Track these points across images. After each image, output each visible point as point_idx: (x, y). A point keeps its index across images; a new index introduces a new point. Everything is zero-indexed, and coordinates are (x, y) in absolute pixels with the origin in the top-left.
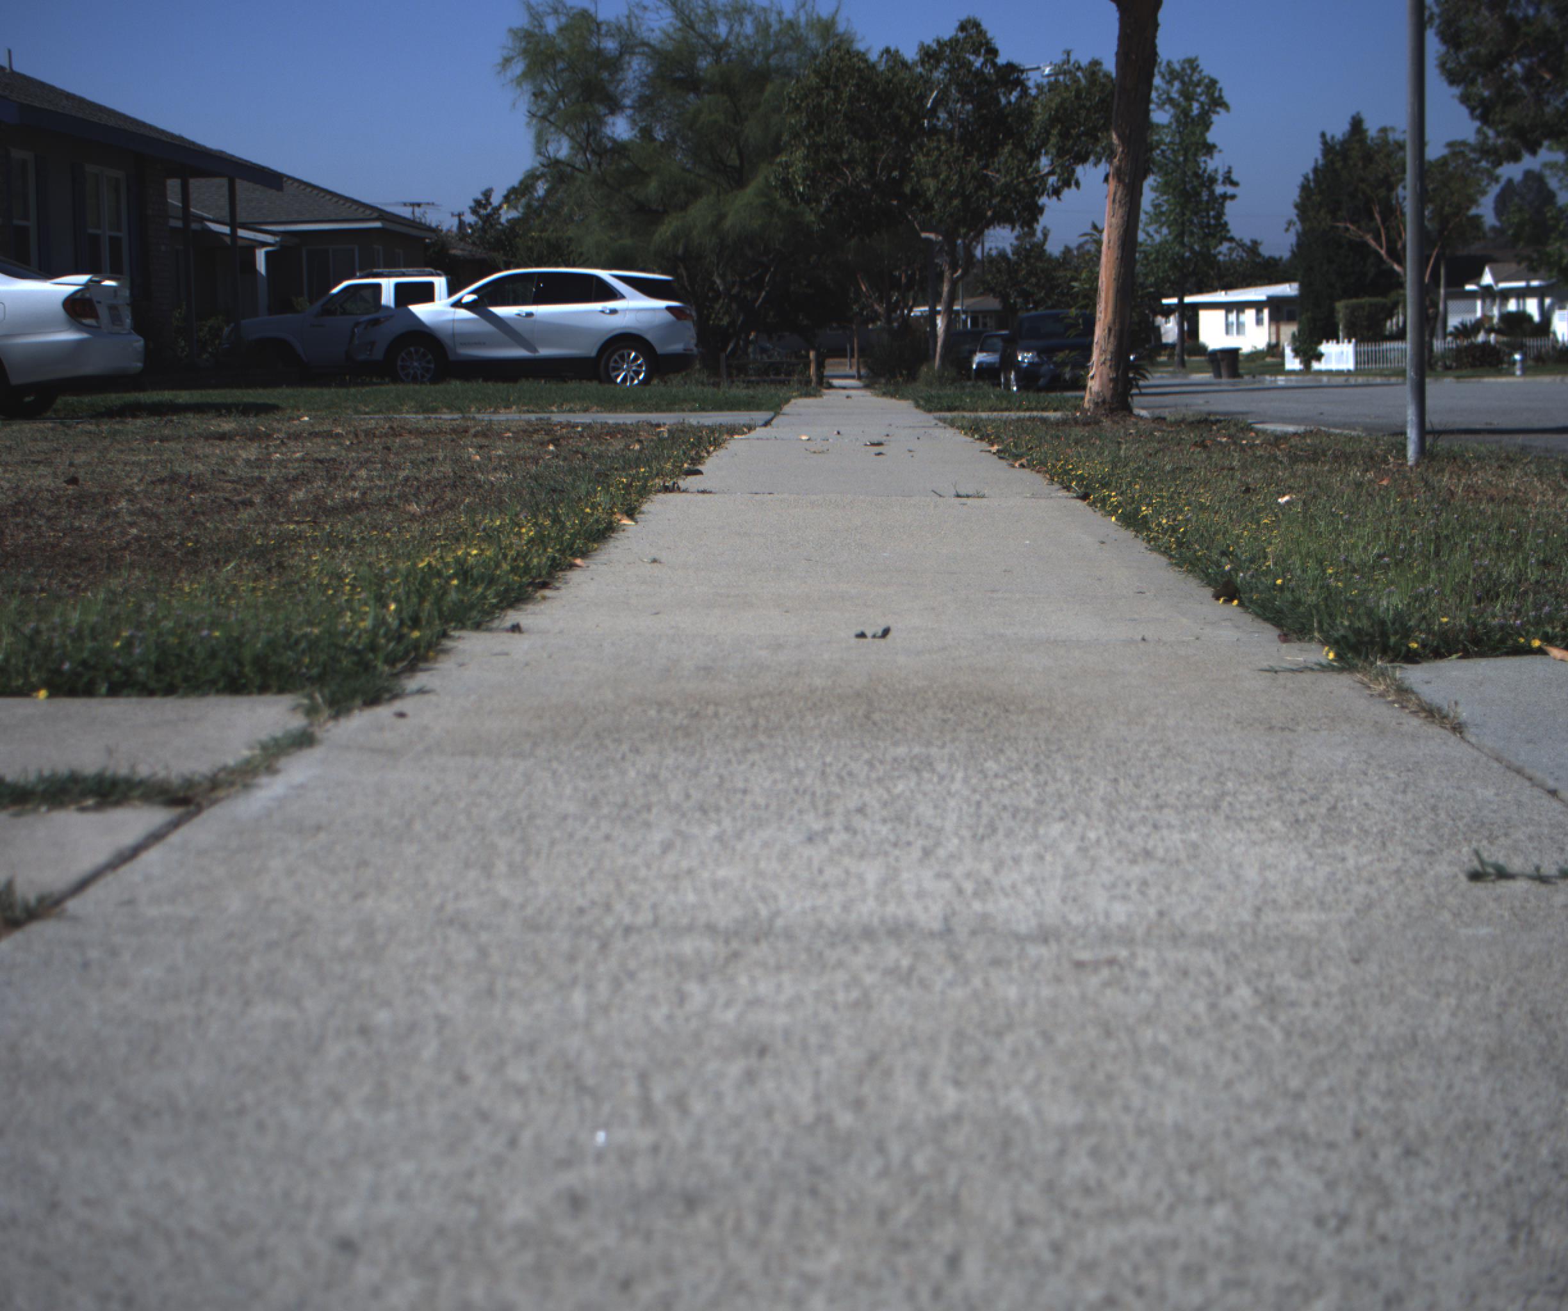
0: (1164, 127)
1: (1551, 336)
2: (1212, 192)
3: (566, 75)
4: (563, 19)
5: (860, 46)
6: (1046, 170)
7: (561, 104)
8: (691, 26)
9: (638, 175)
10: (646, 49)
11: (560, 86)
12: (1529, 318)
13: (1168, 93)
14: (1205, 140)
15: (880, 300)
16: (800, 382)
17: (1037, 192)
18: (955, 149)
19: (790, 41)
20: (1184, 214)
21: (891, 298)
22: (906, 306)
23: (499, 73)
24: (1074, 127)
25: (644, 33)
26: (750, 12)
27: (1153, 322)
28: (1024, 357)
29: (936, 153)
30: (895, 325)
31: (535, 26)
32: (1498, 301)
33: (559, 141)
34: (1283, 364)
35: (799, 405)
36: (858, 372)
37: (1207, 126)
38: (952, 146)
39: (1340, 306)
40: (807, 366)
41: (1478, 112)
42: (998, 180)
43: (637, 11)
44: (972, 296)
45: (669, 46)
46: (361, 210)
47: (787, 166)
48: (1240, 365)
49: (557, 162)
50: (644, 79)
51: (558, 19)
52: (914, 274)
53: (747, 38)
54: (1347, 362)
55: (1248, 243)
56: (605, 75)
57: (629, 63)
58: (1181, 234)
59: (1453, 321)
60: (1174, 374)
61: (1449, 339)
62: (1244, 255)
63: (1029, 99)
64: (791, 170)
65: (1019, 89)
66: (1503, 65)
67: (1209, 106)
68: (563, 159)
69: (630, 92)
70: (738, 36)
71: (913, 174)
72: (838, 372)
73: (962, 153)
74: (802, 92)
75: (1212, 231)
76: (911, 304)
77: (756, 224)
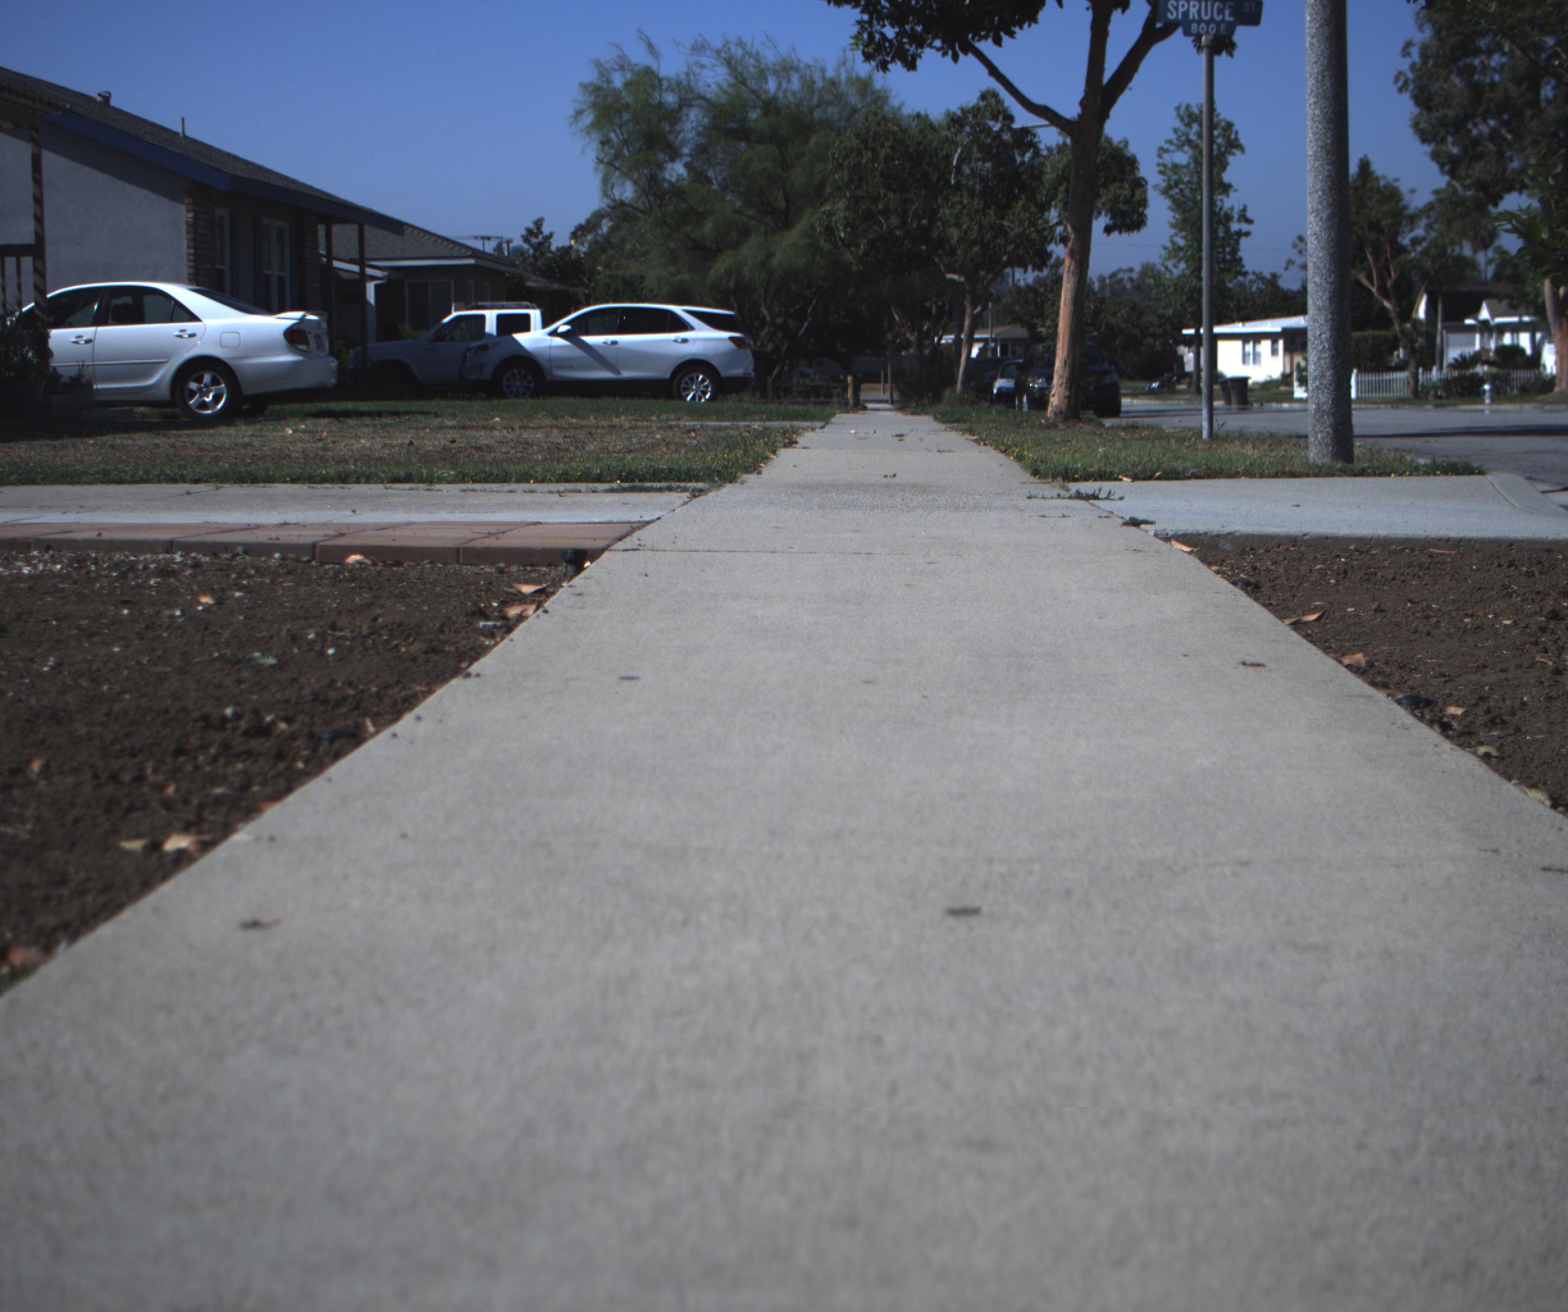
0: (1182, 167)
1: (1541, 369)
2: (1228, 229)
3: (631, 127)
4: (629, 75)
6: (1055, 221)
7: (626, 152)
8: (744, 82)
9: (694, 216)
10: (702, 102)
11: (625, 136)
12: (1522, 351)
13: (1187, 135)
14: (1223, 179)
15: (912, 329)
16: (840, 403)
17: (1046, 240)
18: (975, 203)
19: (832, 97)
21: (922, 327)
22: (936, 334)
23: (571, 124)
25: (701, 88)
26: (797, 70)
27: (1176, 352)
28: (1034, 383)
29: (959, 206)
30: (927, 352)
31: (603, 81)
32: (1494, 336)
33: (623, 184)
34: (1292, 393)
35: (841, 418)
36: (891, 396)
37: (1224, 166)
38: (973, 200)
40: (845, 390)
41: (1447, 168)
42: (1012, 229)
43: (695, 69)
44: (1003, 325)
45: (724, 99)
46: (457, 248)
47: (830, 214)
48: (1249, 394)
49: (622, 204)
50: (700, 129)
51: (624, 75)
52: (943, 304)
53: (794, 93)
55: (1268, 276)
56: (666, 127)
57: (687, 115)
58: (1197, 269)
59: (1452, 354)
60: (1188, 401)
61: (1446, 370)
62: (1263, 287)
63: (1041, 159)
64: (834, 219)
65: (1032, 150)
66: (1470, 126)
67: (1226, 148)
68: (627, 201)
69: (688, 142)
70: (786, 91)
71: (939, 223)
72: (874, 396)
73: (981, 207)
74: (844, 153)
75: (1227, 266)
76: (941, 333)
77: (801, 262)
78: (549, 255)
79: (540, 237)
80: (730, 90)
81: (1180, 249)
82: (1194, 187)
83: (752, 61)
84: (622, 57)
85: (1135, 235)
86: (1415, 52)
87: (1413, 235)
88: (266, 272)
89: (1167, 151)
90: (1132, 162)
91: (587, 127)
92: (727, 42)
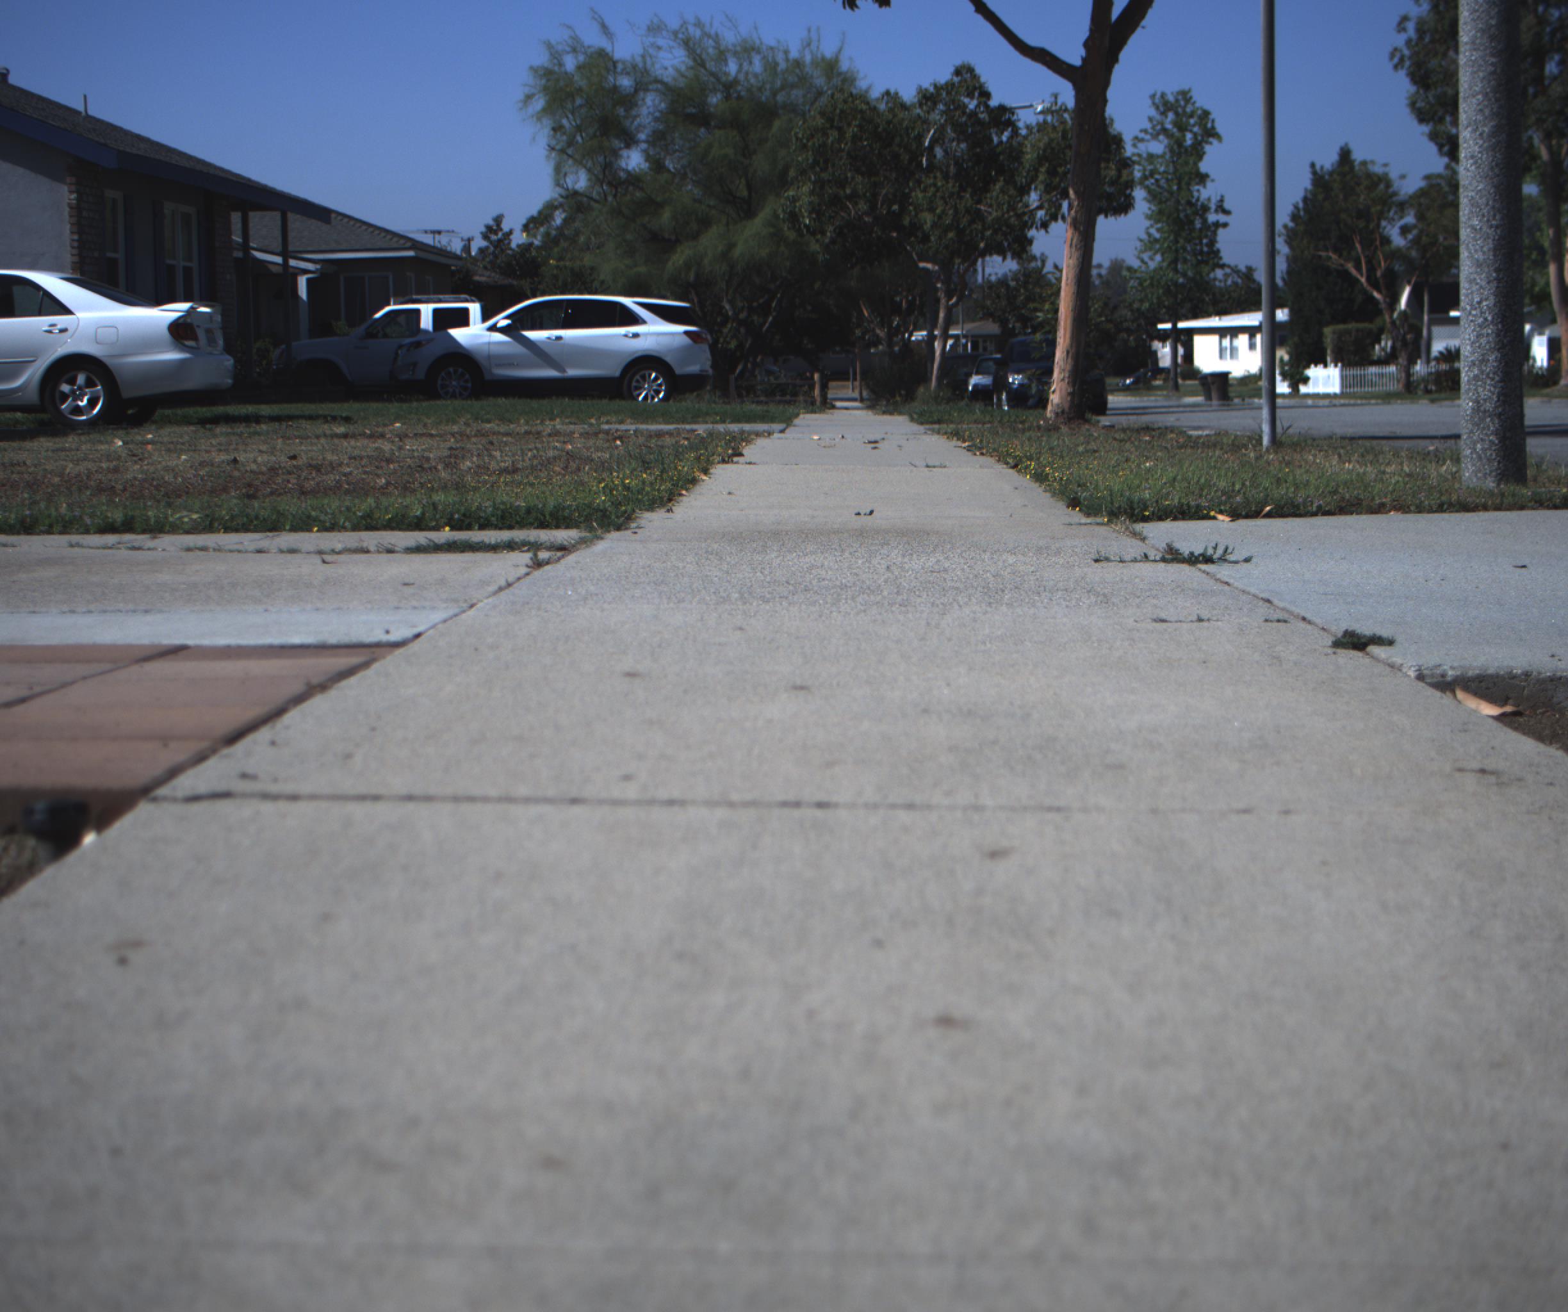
0: (1158, 156)
1: (1531, 362)
2: (1205, 221)
3: (584, 111)
4: (581, 58)
5: (862, 84)
6: (1035, 205)
7: (579, 138)
8: (702, 64)
9: (651, 206)
10: (659, 86)
11: (578, 122)
13: (1162, 124)
14: (1198, 169)
15: (882, 325)
16: (806, 401)
17: (1026, 226)
18: (950, 185)
19: (796, 79)
20: (1177, 242)
21: (892, 323)
22: (907, 330)
23: (521, 109)
24: (1061, 165)
25: (657, 71)
26: (758, 52)
27: (1150, 347)
28: (1015, 379)
29: (932, 189)
30: (896, 349)
31: (554, 64)
33: (577, 173)
35: (805, 419)
36: (861, 393)
37: (1200, 156)
38: (947, 182)
39: (1328, 331)
40: (812, 387)
41: (1446, 149)
42: (990, 213)
43: (651, 51)
44: (973, 321)
45: (682, 83)
46: (395, 239)
47: (794, 200)
48: (1230, 389)
49: (576, 193)
50: (657, 114)
51: (576, 58)
52: (914, 299)
53: (756, 76)
54: (1333, 386)
55: (1243, 269)
56: (621, 111)
57: (643, 100)
58: (1175, 261)
59: (1438, 347)
60: (1167, 397)
61: (1433, 363)
62: (1239, 281)
63: (1019, 139)
64: (797, 204)
65: (1010, 129)
67: (1202, 136)
68: (581, 191)
69: (644, 127)
70: (747, 73)
71: (911, 208)
72: (841, 394)
73: (956, 189)
74: (808, 132)
75: (1205, 258)
76: (911, 328)
77: (764, 253)
78: (510, 252)
79: (500, 235)
80: (688, 73)
81: (1156, 241)
82: (1170, 177)
83: (711, 43)
84: (575, 38)
85: (1122, 219)
86: (1411, 26)
87: (1402, 222)
88: (169, 262)
89: (1142, 140)
90: (1118, 141)
91: (538, 113)
92: (685, 23)
